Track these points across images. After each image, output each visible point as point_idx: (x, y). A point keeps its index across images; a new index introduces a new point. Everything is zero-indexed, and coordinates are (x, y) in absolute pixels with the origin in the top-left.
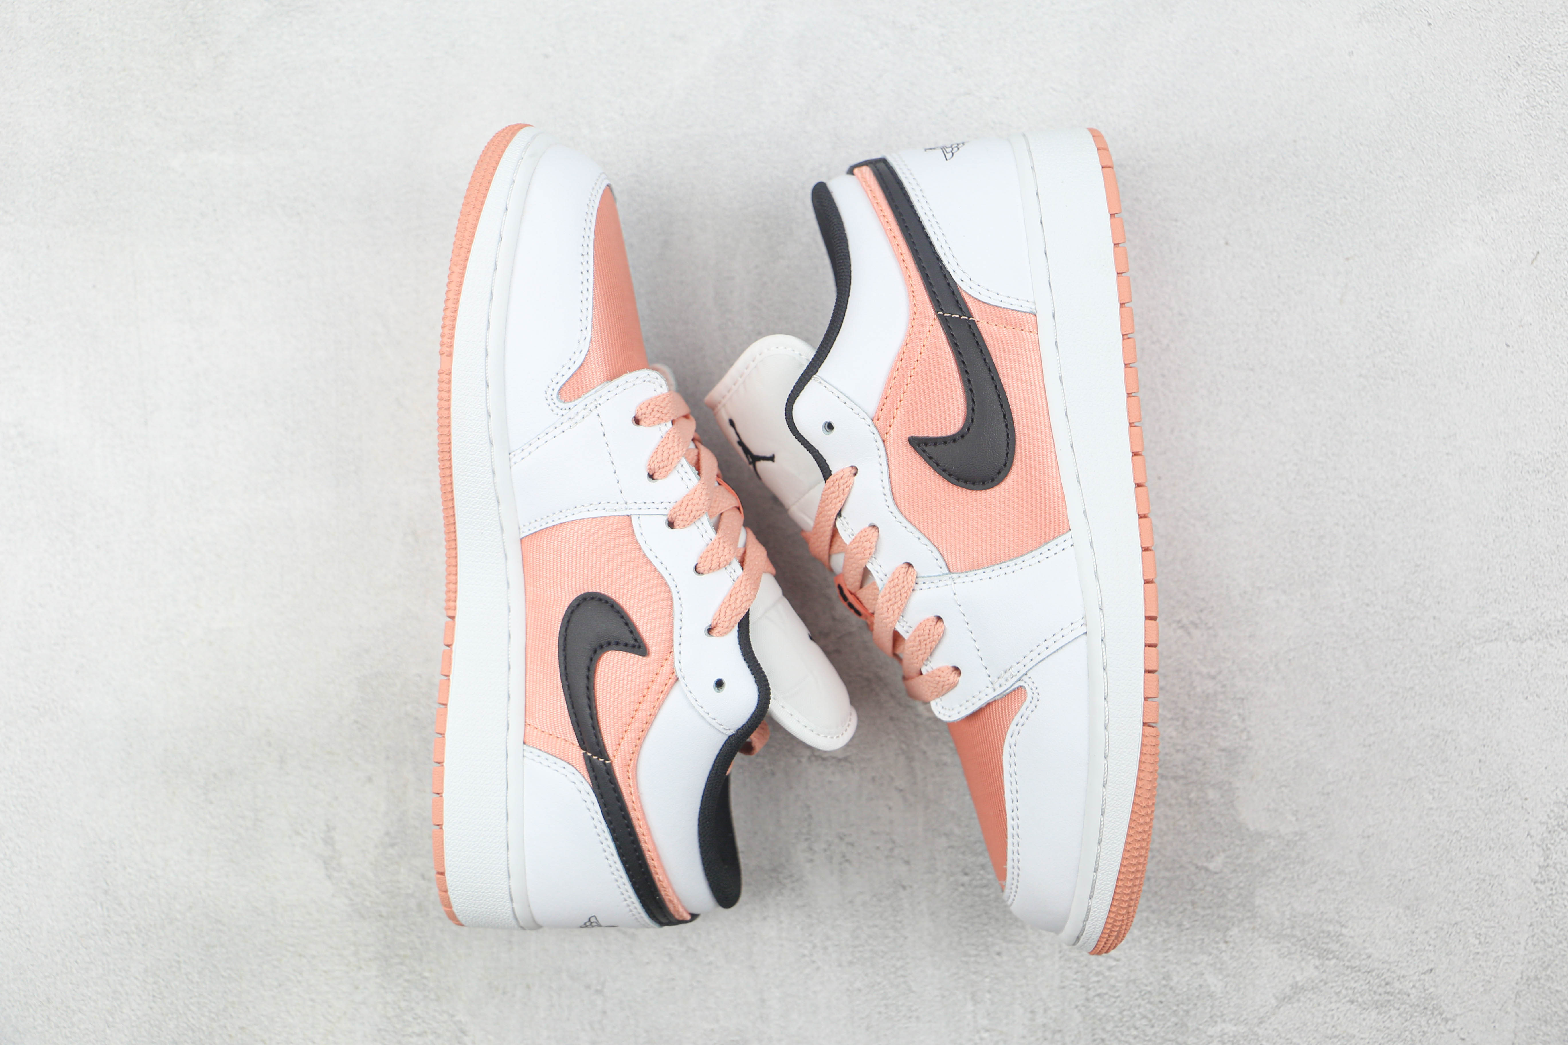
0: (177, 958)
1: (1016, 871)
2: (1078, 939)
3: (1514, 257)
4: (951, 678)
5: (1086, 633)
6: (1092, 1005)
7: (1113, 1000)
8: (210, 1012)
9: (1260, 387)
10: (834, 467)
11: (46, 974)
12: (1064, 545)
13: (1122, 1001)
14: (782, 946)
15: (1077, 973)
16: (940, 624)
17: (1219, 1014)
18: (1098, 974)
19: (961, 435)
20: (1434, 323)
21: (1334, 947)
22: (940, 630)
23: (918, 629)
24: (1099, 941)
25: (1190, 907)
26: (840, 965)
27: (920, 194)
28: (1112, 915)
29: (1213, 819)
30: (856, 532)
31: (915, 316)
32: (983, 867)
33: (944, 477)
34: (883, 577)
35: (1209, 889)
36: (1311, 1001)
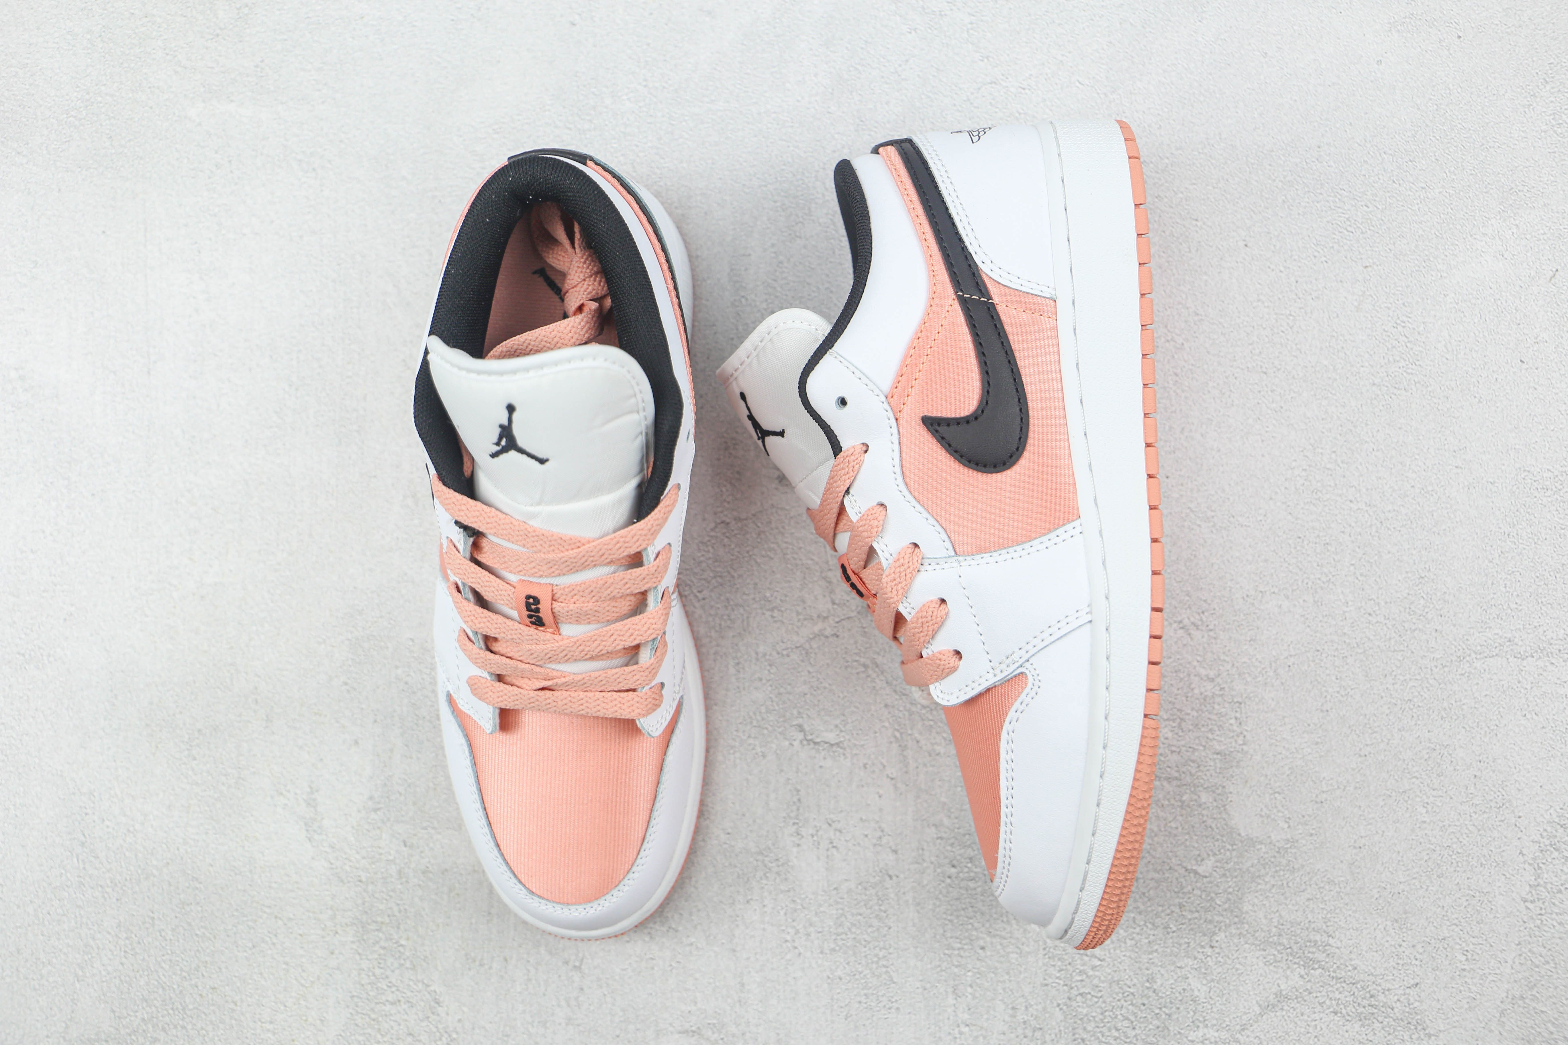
0: (151, 915)
1: (1007, 860)
2: (1066, 932)
3: (1533, 273)
4: (952, 661)
5: (1091, 621)
6: (1074, 1004)
7: (1096, 1000)
8: (182, 970)
9: (1272, 391)
10: (845, 444)
11: (18, 924)
12: (1072, 532)
13: (1104, 1002)
14: (764, 930)
15: (1059, 971)
16: (943, 606)
17: (1201, 1019)
18: (1081, 972)
19: (974, 417)
20: (1450, 336)
21: (1321, 957)
22: (943, 612)
23: (921, 610)
24: (1087, 934)
25: (1177, 910)
26: (822, 952)
27: (945, 175)
28: (1102, 909)
29: (1204, 822)
30: (863, 511)
31: (934, 296)
32: (971, 859)
33: (955, 458)
34: (888, 556)
35: (1197, 892)
36: (1294, 1010)
